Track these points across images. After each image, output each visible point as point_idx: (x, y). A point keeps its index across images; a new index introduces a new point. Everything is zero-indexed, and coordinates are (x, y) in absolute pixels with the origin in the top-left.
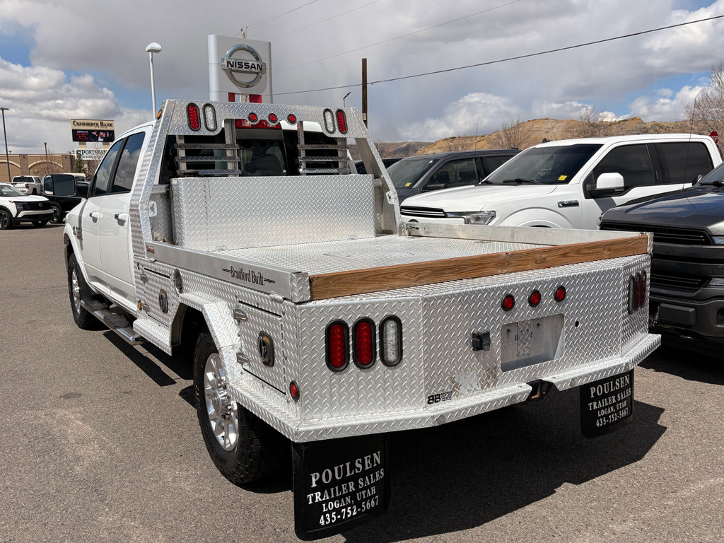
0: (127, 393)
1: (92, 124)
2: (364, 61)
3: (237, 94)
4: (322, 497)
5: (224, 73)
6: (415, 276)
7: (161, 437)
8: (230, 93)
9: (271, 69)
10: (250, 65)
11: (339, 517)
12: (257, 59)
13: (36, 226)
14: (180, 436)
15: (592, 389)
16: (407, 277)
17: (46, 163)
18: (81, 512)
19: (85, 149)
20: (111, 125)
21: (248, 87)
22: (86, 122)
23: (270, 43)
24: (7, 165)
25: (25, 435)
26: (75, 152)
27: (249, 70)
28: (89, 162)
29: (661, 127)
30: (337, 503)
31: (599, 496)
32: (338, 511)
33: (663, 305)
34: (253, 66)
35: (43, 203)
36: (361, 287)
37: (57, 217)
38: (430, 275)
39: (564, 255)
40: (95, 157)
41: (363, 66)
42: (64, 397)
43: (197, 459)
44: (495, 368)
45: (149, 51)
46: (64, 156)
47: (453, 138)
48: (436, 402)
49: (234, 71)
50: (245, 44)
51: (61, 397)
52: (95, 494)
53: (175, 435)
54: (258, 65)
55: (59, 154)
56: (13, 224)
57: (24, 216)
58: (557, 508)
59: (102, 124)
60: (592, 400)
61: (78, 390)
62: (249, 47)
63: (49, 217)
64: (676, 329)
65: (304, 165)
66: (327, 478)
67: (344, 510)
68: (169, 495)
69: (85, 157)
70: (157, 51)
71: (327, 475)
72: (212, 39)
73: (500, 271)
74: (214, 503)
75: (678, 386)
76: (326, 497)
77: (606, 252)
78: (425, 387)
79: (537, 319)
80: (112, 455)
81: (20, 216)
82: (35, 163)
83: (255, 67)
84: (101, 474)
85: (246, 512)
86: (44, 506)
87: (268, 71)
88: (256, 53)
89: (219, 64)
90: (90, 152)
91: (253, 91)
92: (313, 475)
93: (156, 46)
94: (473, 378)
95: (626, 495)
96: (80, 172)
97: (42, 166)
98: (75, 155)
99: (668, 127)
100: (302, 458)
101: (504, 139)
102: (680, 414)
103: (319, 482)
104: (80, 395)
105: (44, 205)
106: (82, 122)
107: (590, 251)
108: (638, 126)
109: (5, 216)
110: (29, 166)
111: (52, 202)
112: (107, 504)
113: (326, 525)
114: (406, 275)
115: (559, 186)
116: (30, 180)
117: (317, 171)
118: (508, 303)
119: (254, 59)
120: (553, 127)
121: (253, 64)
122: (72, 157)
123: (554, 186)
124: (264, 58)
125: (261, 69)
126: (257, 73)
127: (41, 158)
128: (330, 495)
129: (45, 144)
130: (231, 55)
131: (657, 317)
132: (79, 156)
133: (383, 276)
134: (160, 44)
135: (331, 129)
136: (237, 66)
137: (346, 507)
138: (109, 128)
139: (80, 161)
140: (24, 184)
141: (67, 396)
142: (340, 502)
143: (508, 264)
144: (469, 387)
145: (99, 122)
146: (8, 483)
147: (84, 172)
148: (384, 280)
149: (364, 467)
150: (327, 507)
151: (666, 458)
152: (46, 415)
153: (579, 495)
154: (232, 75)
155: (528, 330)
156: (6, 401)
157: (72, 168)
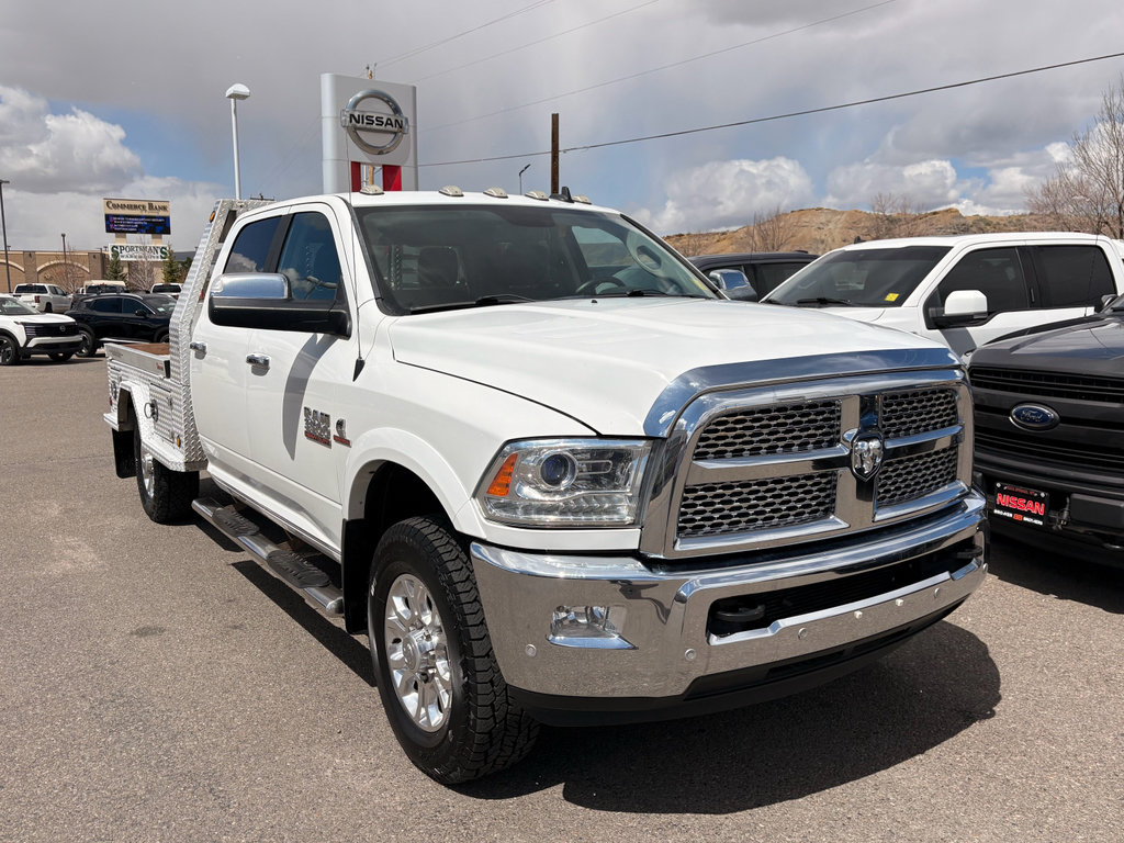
0: (236, 627)
1: (136, 207)
2: (555, 118)
3: (365, 163)
5: (344, 131)
7: (302, 702)
8: (353, 163)
9: (415, 127)
10: (384, 120)
12: (396, 110)
13: (55, 360)
14: (332, 699)
17: (65, 264)
18: (192, 828)
19: (125, 245)
20: (165, 208)
21: (380, 153)
22: (126, 203)
23: (414, 88)
24: (5, 267)
25: (83, 697)
26: (110, 249)
27: (383, 127)
28: (129, 264)
29: (988, 224)
31: (1021, 806)
33: (1076, 496)
35: (67, 325)
37: (87, 348)
40: (140, 257)
41: (553, 124)
42: (137, 633)
43: (366, 738)
45: (230, 97)
46: (92, 255)
47: (681, 235)
49: (360, 129)
51: (132, 633)
52: (210, 796)
53: (324, 698)
54: (396, 121)
55: (84, 252)
56: (21, 357)
57: (37, 346)
58: (960, 824)
59: (151, 206)
61: (158, 621)
62: (383, 94)
63: (75, 347)
64: (1095, 534)
68: (332, 799)
69: (124, 257)
70: (243, 97)
72: (326, 82)
74: (405, 812)
75: (1099, 622)
80: (229, 729)
81: (31, 345)
82: (47, 264)
83: (391, 124)
84: (215, 762)
85: (461, 828)
86: (131, 818)
87: (411, 129)
88: (394, 102)
89: (337, 117)
90: (132, 249)
91: (389, 160)
93: (241, 89)
95: (1063, 802)
96: (116, 279)
97: (58, 269)
98: (110, 253)
99: (998, 224)
101: (756, 238)
102: (1113, 669)
104: (162, 630)
105: (69, 330)
106: (120, 203)
108: (955, 221)
109: (7, 345)
110: (38, 269)
111: (80, 324)
112: (233, 814)
115: (888, 309)
116: (42, 290)
120: (829, 222)
121: (389, 119)
122: (103, 257)
123: (879, 310)
124: (406, 111)
125: (401, 127)
126: (395, 133)
127: (57, 257)
129: (63, 236)
130: (355, 105)
131: (1065, 514)
132: (116, 254)
134: (248, 87)
136: (366, 121)
138: (162, 213)
139: (117, 263)
140: (32, 296)
141: (143, 632)
145: (146, 204)
146: (66, 778)
147: (123, 278)
151: (1110, 740)
152: (112, 663)
153: (989, 802)
154: (357, 135)
156: (45, 640)
157: (104, 272)
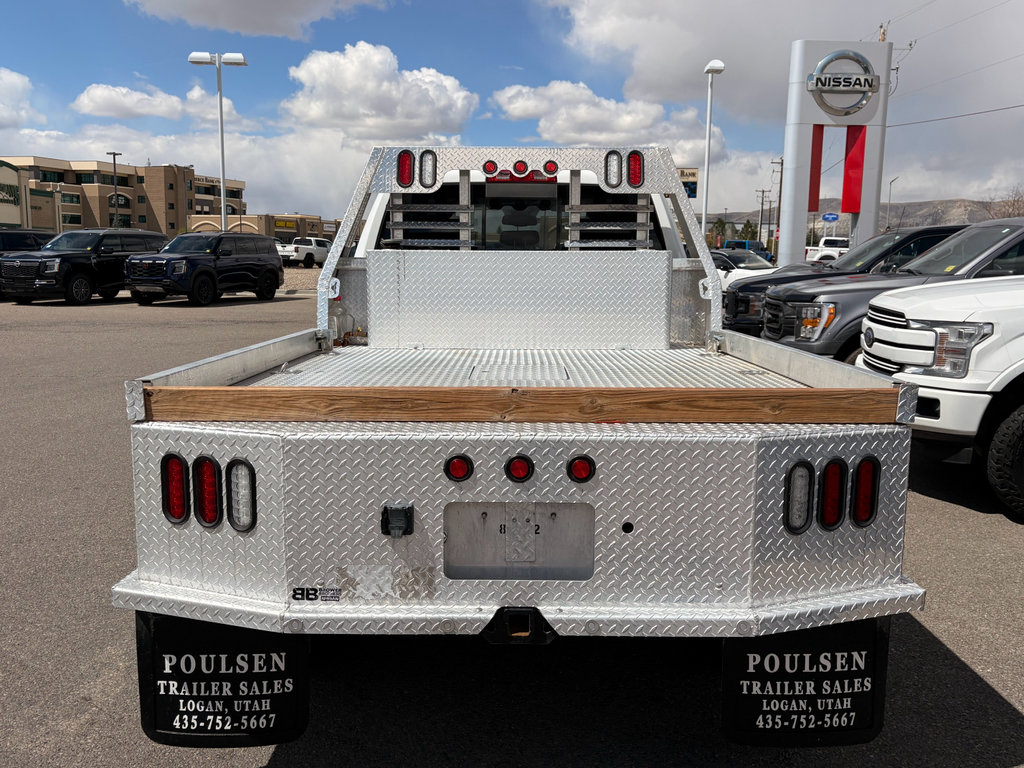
3: (828, 125)
4: (179, 689)
5: (810, 97)
6: (327, 407)
8: (815, 126)
9: (887, 85)
10: (853, 81)
11: (202, 724)
12: (866, 70)
15: (751, 656)
16: (311, 407)
20: (693, 174)
21: (847, 114)
23: (891, 45)
27: (850, 88)
30: (201, 704)
32: (202, 717)
34: (858, 82)
36: (230, 413)
38: (352, 409)
39: (651, 405)
44: (431, 569)
45: (708, 72)
48: (308, 599)
49: (825, 92)
50: (852, 49)
54: (866, 80)
59: (682, 173)
60: (751, 677)
62: (856, 54)
65: (576, 235)
66: (188, 666)
67: (210, 717)
70: (717, 71)
71: (189, 663)
72: (797, 47)
73: (498, 417)
76: (185, 691)
77: (767, 410)
78: (288, 573)
79: (552, 504)
83: (860, 84)
87: (882, 89)
88: (865, 61)
89: (803, 82)
91: (855, 120)
92: (167, 657)
93: (717, 64)
94: (384, 576)
100: (149, 629)
103: (176, 668)
107: (724, 404)
113: (181, 730)
114: (309, 403)
117: (596, 244)
118: (459, 468)
119: (861, 71)
121: (858, 79)
124: (878, 68)
125: (870, 86)
126: (864, 93)
128: (191, 691)
130: (824, 67)
133: (268, 400)
134: (723, 61)
135: (614, 180)
136: (832, 83)
137: (215, 715)
138: (692, 179)
142: (206, 705)
143: (516, 408)
144: (375, 590)
148: (269, 405)
149: (251, 666)
150: (185, 705)
154: (821, 97)
155: (528, 520)
